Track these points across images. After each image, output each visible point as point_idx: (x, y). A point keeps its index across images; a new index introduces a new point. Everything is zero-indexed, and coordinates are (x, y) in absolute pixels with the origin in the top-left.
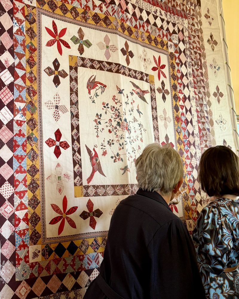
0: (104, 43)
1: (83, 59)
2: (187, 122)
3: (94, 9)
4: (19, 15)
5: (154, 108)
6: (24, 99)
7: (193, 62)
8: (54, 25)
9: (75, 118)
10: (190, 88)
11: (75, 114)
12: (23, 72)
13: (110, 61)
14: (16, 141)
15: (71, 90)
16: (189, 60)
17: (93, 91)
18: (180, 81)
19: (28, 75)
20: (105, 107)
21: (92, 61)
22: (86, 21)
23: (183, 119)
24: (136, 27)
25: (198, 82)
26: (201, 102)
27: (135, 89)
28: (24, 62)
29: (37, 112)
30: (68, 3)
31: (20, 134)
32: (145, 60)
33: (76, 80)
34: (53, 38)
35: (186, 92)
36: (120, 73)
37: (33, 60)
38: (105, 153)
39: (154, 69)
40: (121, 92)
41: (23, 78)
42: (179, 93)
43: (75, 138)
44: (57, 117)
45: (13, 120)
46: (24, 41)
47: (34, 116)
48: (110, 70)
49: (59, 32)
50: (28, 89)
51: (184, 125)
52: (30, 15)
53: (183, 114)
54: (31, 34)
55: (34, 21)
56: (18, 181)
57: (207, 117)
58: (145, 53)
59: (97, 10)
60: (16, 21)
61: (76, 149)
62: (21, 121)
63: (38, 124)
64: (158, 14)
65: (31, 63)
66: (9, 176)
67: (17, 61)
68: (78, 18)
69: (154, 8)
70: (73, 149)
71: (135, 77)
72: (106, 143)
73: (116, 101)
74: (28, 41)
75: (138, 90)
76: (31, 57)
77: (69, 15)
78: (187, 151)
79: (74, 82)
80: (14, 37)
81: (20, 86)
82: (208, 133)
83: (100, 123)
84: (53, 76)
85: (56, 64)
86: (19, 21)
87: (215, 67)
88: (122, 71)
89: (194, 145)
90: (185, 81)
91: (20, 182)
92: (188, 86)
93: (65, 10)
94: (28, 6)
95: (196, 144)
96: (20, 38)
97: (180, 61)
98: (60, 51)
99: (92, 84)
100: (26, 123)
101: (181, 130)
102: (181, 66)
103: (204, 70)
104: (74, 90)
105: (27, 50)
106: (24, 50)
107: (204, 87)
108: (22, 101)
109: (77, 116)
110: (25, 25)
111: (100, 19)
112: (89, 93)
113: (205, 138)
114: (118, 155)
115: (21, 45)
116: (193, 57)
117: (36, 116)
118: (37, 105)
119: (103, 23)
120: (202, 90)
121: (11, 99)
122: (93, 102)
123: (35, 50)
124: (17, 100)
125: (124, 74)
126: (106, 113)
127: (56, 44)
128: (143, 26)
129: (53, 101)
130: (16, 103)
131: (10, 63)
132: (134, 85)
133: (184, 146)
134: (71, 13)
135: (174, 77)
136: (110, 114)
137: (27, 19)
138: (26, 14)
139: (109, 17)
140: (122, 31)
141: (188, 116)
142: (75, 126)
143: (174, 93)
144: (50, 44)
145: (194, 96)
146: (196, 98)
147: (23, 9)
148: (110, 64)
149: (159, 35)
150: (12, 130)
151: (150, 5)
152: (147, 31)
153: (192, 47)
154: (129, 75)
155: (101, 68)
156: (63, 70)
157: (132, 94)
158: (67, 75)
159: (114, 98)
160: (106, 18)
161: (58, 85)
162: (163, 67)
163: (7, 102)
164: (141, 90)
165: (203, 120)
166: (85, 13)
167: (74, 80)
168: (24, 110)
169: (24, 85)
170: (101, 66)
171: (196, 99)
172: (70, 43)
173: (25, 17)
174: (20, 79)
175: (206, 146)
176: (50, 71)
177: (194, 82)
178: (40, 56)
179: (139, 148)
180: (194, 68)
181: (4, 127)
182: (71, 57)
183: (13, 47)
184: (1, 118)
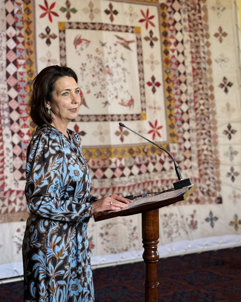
0: (89, 8)
1: (70, 23)
2: (178, 63)
5: (140, 54)
6: (24, 57)
7: (189, 8)
8: (46, 2)
10: (184, 32)
11: (63, 64)
12: (23, 39)
13: (94, 21)
14: (19, 86)
15: (61, 47)
16: (184, 6)
17: (79, 47)
18: (171, 28)
19: (26, 41)
20: (89, 57)
21: (78, 23)
23: (174, 61)
25: (194, 25)
26: (197, 44)
28: (23, 32)
29: (34, 65)
31: (22, 81)
32: (131, 15)
33: (64, 40)
34: (45, 11)
35: (179, 36)
36: (103, 30)
37: (30, 30)
38: (89, 92)
39: (141, 21)
40: (103, 45)
41: (23, 43)
42: (171, 38)
45: (17, 72)
46: (23, 18)
47: (32, 68)
48: (94, 29)
49: (49, 6)
50: (27, 50)
51: (174, 66)
53: (173, 57)
54: (28, 11)
55: (30, 2)
56: (21, 110)
57: (204, 58)
58: (131, 9)
60: (16, 5)
62: (23, 73)
63: (35, 73)
65: (28, 32)
66: (16, 107)
67: (18, 32)
71: (120, 31)
72: (90, 85)
73: (99, 52)
74: (26, 17)
75: (122, 41)
76: (28, 28)
78: (176, 89)
79: (62, 42)
80: (15, 16)
81: (20, 49)
82: (204, 71)
83: (84, 70)
84: (45, 39)
85: (48, 30)
86: (19, 4)
87: (218, 9)
88: (105, 28)
89: (185, 83)
90: (178, 27)
91: (23, 111)
92: (181, 31)
95: (188, 82)
96: (19, 16)
97: (173, 9)
98: (51, 19)
99: (78, 41)
100: (26, 73)
101: (170, 71)
102: (174, 13)
103: (202, 14)
105: (25, 23)
106: (23, 24)
107: (202, 30)
108: (23, 59)
110: (23, 6)
112: (76, 48)
113: (199, 76)
114: (100, 93)
115: (21, 21)
118: (33, 60)
120: (199, 33)
121: (15, 58)
122: (79, 54)
123: (31, 22)
124: (19, 58)
125: (107, 30)
126: (90, 62)
127: (47, 15)
129: (45, 56)
130: (18, 60)
131: (13, 34)
132: (118, 37)
133: (173, 84)
135: (165, 25)
136: (94, 63)
137: (24, 2)
141: (180, 59)
143: (163, 39)
144: (42, 16)
145: (189, 39)
148: (93, 24)
150: (16, 78)
154: (113, 30)
155: (86, 28)
156: (53, 34)
157: (116, 45)
158: (57, 36)
159: (97, 50)
161: (50, 45)
162: (152, 17)
164: (126, 41)
165: (198, 60)
167: (63, 40)
168: (24, 64)
169: (24, 48)
170: (86, 26)
171: (191, 42)
172: (59, 13)
174: (21, 44)
175: (201, 83)
176: (43, 36)
177: (190, 27)
178: (35, 26)
179: (122, 87)
180: (190, 14)
181: (11, 77)
182: (60, 24)
183: (15, 23)
184: (9, 71)
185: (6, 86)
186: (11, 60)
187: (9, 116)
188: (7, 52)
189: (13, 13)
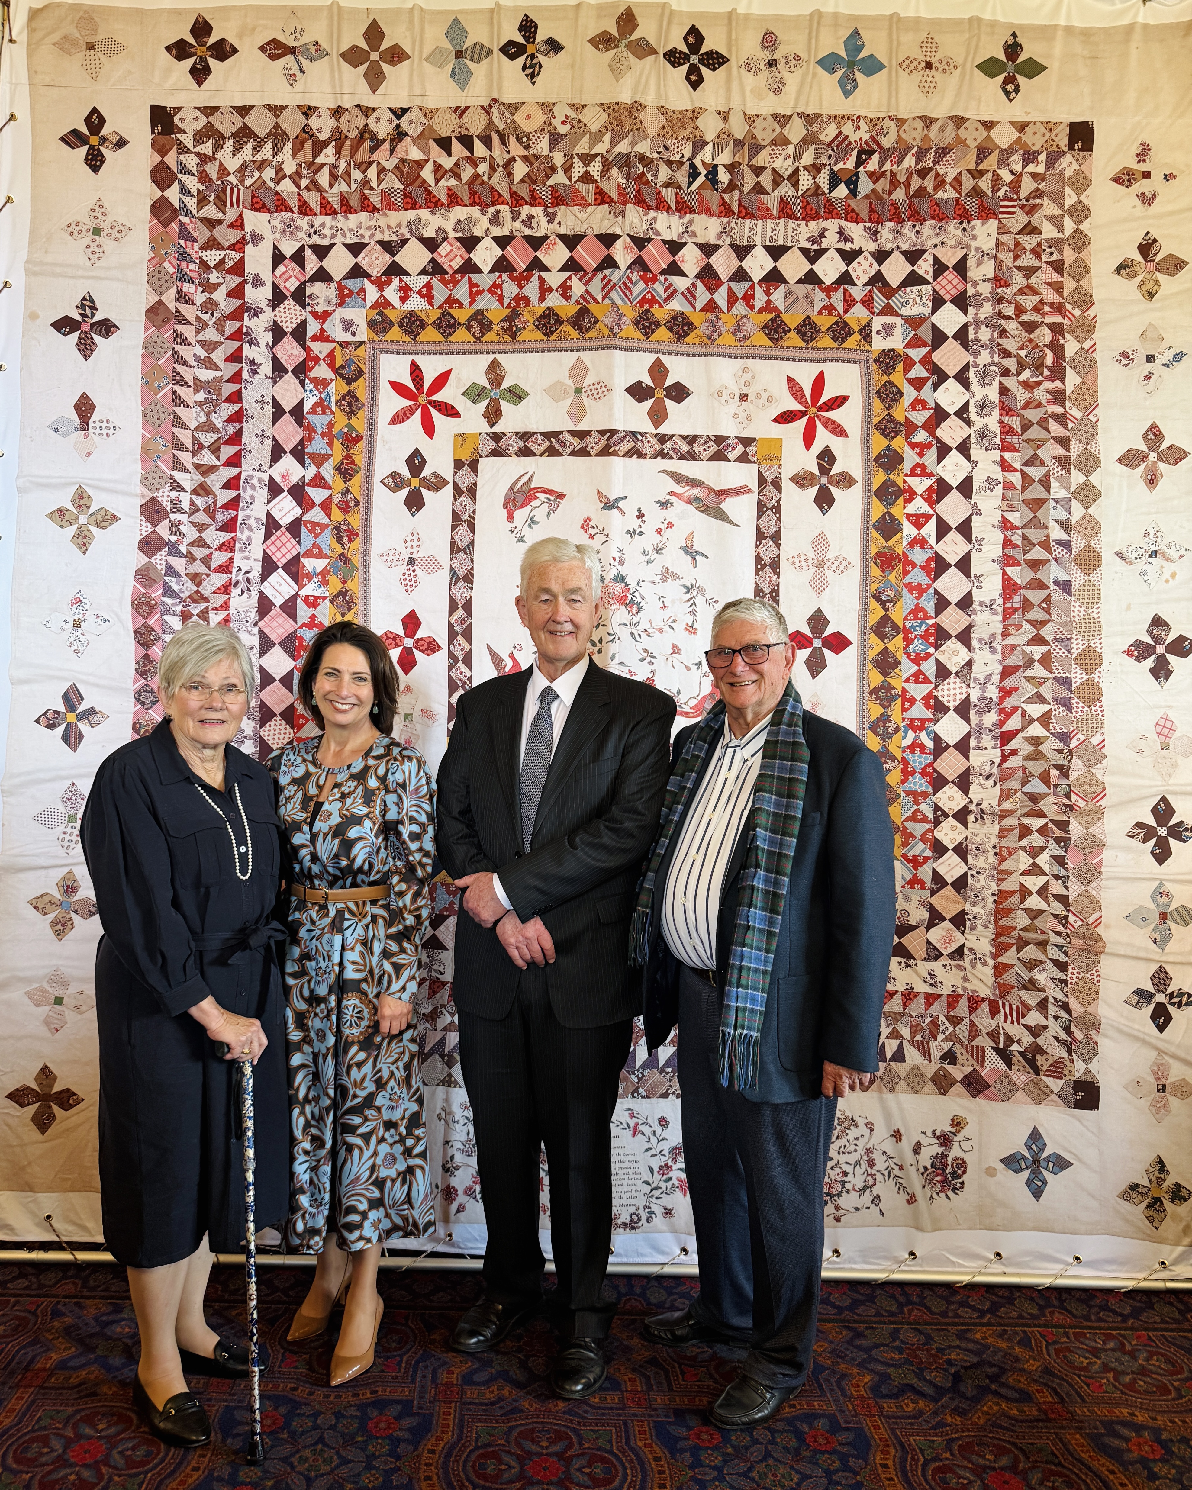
0: (570, 382)
1: (497, 437)
2: (938, 567)
3: (542, 299)
4: (322, 371)
5: (768, 537)
6: (326, 551)
7: (1011, 364)
8: (416, 371)
9: (461, 583)
10: (976, 452)
11: (461, 573)
12: (326, 493)
13: (583, 426)
14: (301, 640)
15: (456, 517)
16: (985, 358)
18: (920, 437)
19: (337, 499)
21: (525, 436)
22: (514, 336)
23: (919, 556)
24: (711, 306)
25: (1027, 426)
26: (1036, 492)
27: (678, 489)
28: (328, 471)
29: (359, 576)
30: (461, 306)
31: (312, 624)
32: (744, 396)
33: (472, 492)
34: (409, 403)
35: (952, 468)
36: (615, 454)
37: (353, 463)
39: (786, 418)
40: (609, 505)
41: (326, 505)
42: (913, 474)
43: (458, 629)
44: (409, 584)
45: (295, 596)
46: (330, 425)
47: (349, 585)
48: (583, 452)
49: (427, 385)
50: (337, 528)
51: (917, 576)
52: (348, 363)
53: (918, 542)
54: (350, 405)
55: (360, 373)
57: (1065, 544)
58: (748, 376)
59: (554, 300)
60: (310, 386)
61: (460, 655)
62: (316, 598)
63: (360, 601)
64: (831, 240)
65: (345, 471)
66: (283, 707)
67: (311, 471)
68: (490, 336)
69: (806, 230)
70: (451, 655)
71: (692, 456)
73: (592, 531)
74: (341, 422)
75: (696, 492)
76: (347, 457)
77: (461, 334)
78: (917, 660)
79: (465, 499)
80: (305, 422)
81: (315, 524)
82: (1057, 596)
84: (404, 493)
85: (416, 461)
86: (321, 383)
87: (1151, 359)
88: (627, 446)
89: (964, 637)
90: (952, 432)
92: (964, 448)
93: (450, 326)
94: (344, 345)
95: (979, 634)
96: (319, 421)
97: (935, 369)
98: (429, 428)
99: (521, 496)
100: (327, 601)
101: (898, 596)
102: (937, 386)
103: (1072, 380)
104: (465, 517)
105: (337, 444)
106: (331, 445)
107: (1064, 442)
108: (321, 555)
109: (469, 578)
110: (336, 389)
111: (559, 321)
112: (510, 518)
115: (323, 435)
116: (1009, 345)
117: (354, 586)
118: (357, 560)
119: (569, 328)
120: (1050, 451)
121: (294, 553)
122: (523, 539)
123: (359, 438)
124: (308, 554)
125: (633, 453)
127: (418, 414)
128: (748, 298)
129: (401, 548)
130: (304, 561)
131: (294, 479)
132: (679, 478)
133: (908, 641)
134: (469, 328)
135: (889, 427)
137: (341, 376)
138: (339, 362)
139: (592, 307)
140: (639, 335)
141: (951, 547)
142: (460, 601)
143: (879, 479)
144: (398, 419)
145: (999, 475)
146: (1008, 486)
147: (331, 355)
148: (581, 434)
149: (830, 309)
150: (293, 616)
151: (792, 224)
152: (768, 307)
153: (1009, 311)
154: (662, 454)
155: (552, 452)
156: (436, 475)
157: (665, 504)
158: (445, 482)
159: (586, 524)
160: (583, 312)
161: (418, 510)
162: (839, 401)
163: (284, 561)
164: (710, 490)
165: (1037, 553)
166: (513, 315)
167: (466, 492)
168: (324, 573)
169: (326, 521)
170: (553, 444)
172: (460, 404)
173: (336, 371)
174: (317, 509)
175: (1039, 640)
176: (396, 482)
177: (1007, 430)
178: (371, 451)
179: (676, 650)
180: (1010, 383)
181: (275, 611)
182: (461, 438)
183: (301, 443)
184: (269, 592)
185: (256, 641)
186: (281, 558)
187: (256, 732)
188: (268, 536)
189: (297, 412)
